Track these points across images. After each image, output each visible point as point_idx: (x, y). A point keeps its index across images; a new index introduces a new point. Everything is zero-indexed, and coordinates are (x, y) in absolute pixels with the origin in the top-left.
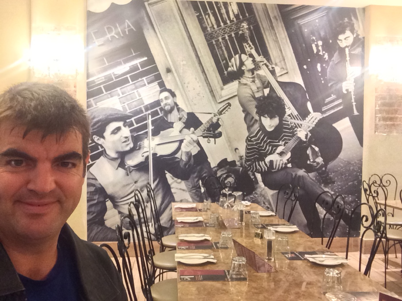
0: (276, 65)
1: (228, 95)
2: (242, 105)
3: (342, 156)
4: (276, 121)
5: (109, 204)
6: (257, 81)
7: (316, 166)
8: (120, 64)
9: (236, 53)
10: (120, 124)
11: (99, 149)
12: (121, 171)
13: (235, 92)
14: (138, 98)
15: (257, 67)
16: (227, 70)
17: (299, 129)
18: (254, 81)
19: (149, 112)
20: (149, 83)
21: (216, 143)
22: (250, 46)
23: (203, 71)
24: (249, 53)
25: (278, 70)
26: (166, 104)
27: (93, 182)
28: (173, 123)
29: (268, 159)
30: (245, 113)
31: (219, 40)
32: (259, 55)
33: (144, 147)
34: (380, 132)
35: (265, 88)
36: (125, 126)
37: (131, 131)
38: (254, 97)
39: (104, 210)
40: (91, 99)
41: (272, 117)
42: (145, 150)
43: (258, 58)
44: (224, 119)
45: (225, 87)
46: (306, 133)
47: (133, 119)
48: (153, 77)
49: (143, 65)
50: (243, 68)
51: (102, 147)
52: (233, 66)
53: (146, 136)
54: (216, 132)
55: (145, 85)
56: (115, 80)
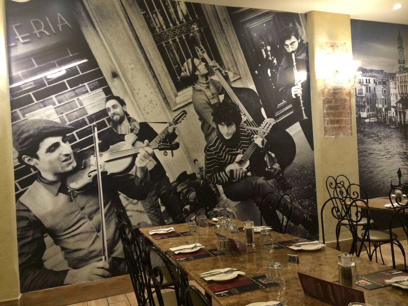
0: (229, 70)
1: (183, 102)
2: (198, 112)
3: (296, 160)
4: (233, 128)
5: (48, 240)
6: (212, 87)
7: (274, 173)
8: (53, 66)
9: (188, 57)
10: (58, 139)
11: (31, 172)
12: (62, 197)
13: (190, 98)
14: (80, 107)
15: (210, 72)
16: (180, 75)
17: (255, 136)
18: (208, 87)
19: (95, 123)
20: (92, 90)
21: (174, 155)
22: (202, 50)
23: (155, 76)
24: (201, 57)
25: (231, 75)
26: (114, 114)
27: (25, 214)
28: (124, 135)
29: (228, 169)
30: (202, 121)
31: (169, 42)
32: (212, 60)
33: (91, 165)
34: (329, 135)
35: (221, 94)
36: (64, 141)
37: (73, 147)
38: (209, 104)
39: (43, 248)
40: (17, 110)
41: (229, 125)
42: (92, 168)
43: (211, 63)
44: (181, 128)
45: (180, 93)
46: (262, 139)
47: (74, 133)
48: (97, 82)
49: (83, 67)
50: (196, 74)
51: (35, 169)
52: (186, 71)
53: (92, 152)
54: (173, 143)
55: (87, 92)
56: (48, 86)
